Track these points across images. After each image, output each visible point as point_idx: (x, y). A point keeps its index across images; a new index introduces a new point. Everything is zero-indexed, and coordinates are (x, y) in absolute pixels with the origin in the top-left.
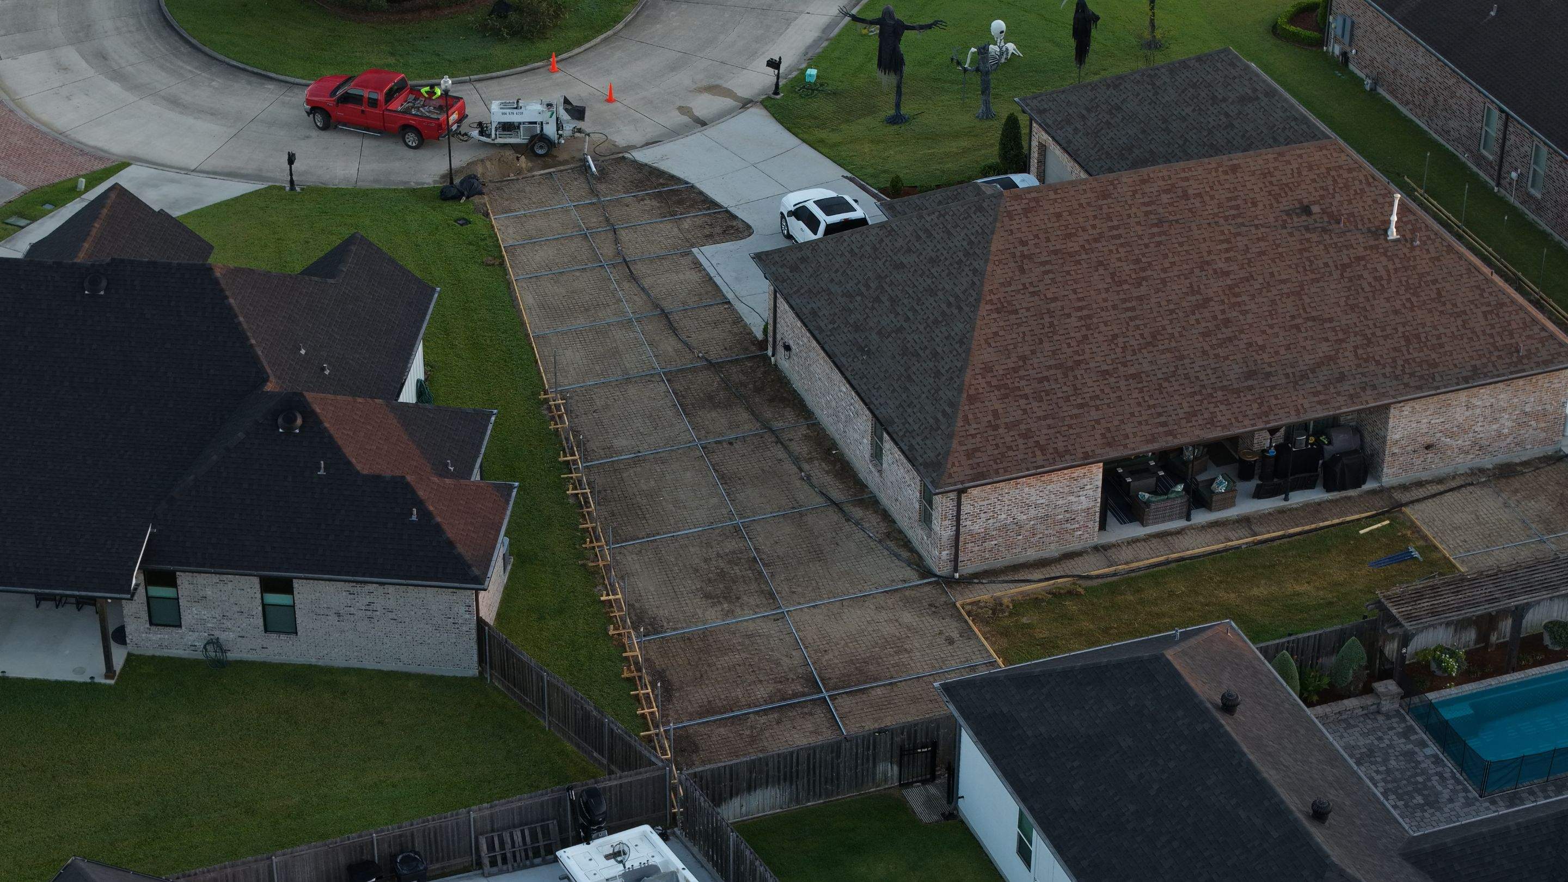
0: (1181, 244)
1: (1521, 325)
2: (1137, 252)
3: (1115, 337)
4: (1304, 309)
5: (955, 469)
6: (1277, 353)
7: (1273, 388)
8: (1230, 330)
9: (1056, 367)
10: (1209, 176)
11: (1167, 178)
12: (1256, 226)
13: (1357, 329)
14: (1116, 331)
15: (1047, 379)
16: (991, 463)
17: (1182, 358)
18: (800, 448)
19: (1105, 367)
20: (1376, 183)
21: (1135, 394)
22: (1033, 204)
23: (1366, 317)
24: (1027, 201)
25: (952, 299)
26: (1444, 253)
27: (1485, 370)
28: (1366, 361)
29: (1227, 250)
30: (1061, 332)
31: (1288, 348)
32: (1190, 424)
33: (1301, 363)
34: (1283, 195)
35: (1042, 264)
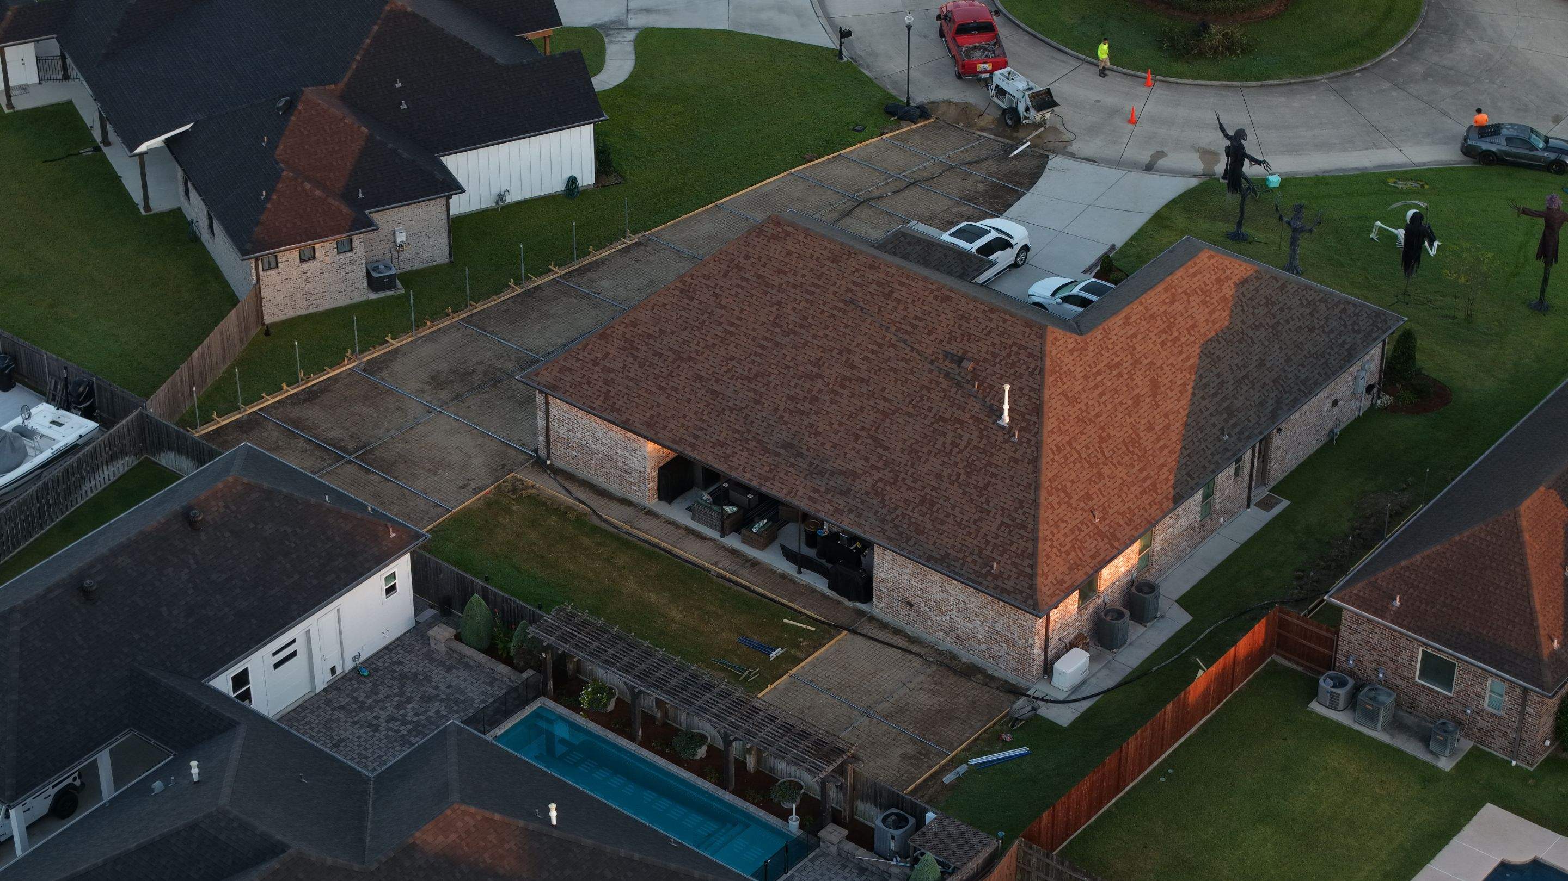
1: (1019, 552)
2: (811, 312)
3: (733, 358)
4: (878, 428)
5: (544, 372)
6: (823, 444)
7: (792, 465)
8: (810, 406)
9: (674, 352)
10: (922, 292)
11: (890, 274)
12: (913, 349)
13: (897, 468)
14: (737, 355)
15: (661, 355)
17: (757, 402)
19: (703, 374)
20: (1038, 377)
21: (701, 406)
22: (782, 235)
23: (913, 464)
24: (781, 230)
26: (1026, 460)
27: (953, 563)
28: (876, 494)
29: (873, 352)
30: (704, 332)
31: (834, 446)
32: (712, 450)
33: (831, 463)
34: (959, 340)
35: (743, 279)
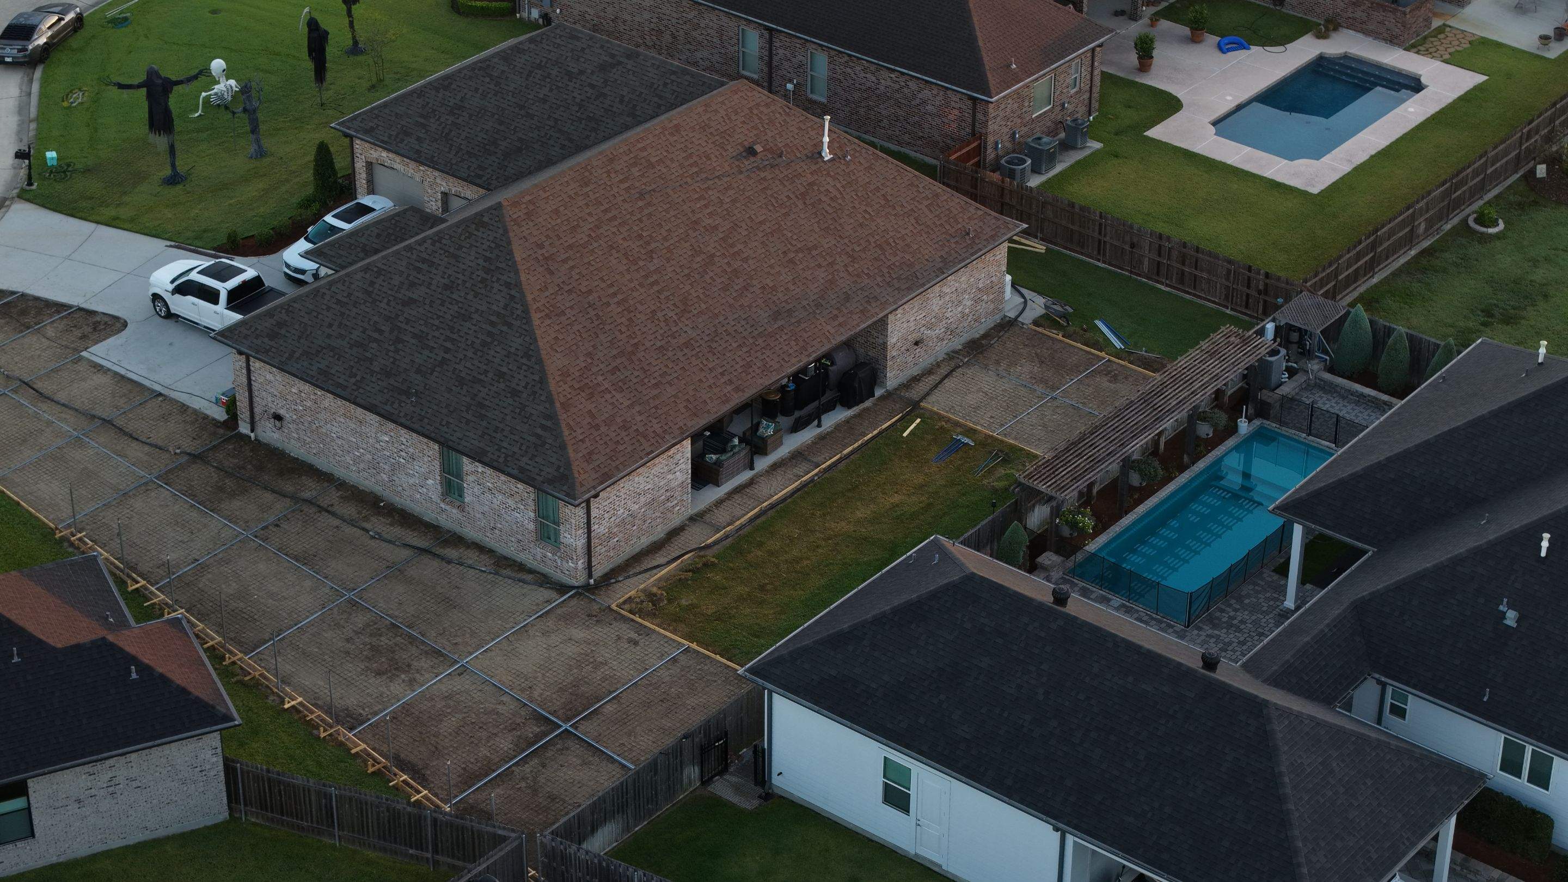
0: (667, 211)
1: (960, 210)
2: (635, 228)
4: (790, 243)
5: (583, 477)
6: (787, 289)
7: (799, 322)
8: (741, 280)
9: (620, 355)
10: (660, 141)
12: (719, 178)
13: (839, 250)
14: (653, 308)
15: (617, 368)
16: (609, 461)
17: (716, 316)
18: (349, 510)
19: (659, 344)
21: (695, 362)
22: (531, 207)
23: (840, 236)
24: (524, 206)
25: (493, 318)
26: (873, 161)
27: (951, 258)
28: (858, 276)
29: (706, 206)
30: (609, 321)
31: (794, 282)
32: (750, 376)
33: (810, 293)
34: (726, 142)
35: (564, 261)
